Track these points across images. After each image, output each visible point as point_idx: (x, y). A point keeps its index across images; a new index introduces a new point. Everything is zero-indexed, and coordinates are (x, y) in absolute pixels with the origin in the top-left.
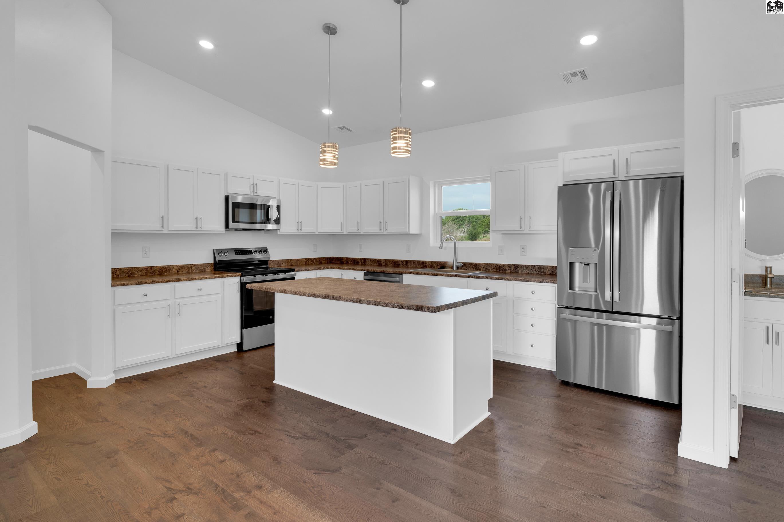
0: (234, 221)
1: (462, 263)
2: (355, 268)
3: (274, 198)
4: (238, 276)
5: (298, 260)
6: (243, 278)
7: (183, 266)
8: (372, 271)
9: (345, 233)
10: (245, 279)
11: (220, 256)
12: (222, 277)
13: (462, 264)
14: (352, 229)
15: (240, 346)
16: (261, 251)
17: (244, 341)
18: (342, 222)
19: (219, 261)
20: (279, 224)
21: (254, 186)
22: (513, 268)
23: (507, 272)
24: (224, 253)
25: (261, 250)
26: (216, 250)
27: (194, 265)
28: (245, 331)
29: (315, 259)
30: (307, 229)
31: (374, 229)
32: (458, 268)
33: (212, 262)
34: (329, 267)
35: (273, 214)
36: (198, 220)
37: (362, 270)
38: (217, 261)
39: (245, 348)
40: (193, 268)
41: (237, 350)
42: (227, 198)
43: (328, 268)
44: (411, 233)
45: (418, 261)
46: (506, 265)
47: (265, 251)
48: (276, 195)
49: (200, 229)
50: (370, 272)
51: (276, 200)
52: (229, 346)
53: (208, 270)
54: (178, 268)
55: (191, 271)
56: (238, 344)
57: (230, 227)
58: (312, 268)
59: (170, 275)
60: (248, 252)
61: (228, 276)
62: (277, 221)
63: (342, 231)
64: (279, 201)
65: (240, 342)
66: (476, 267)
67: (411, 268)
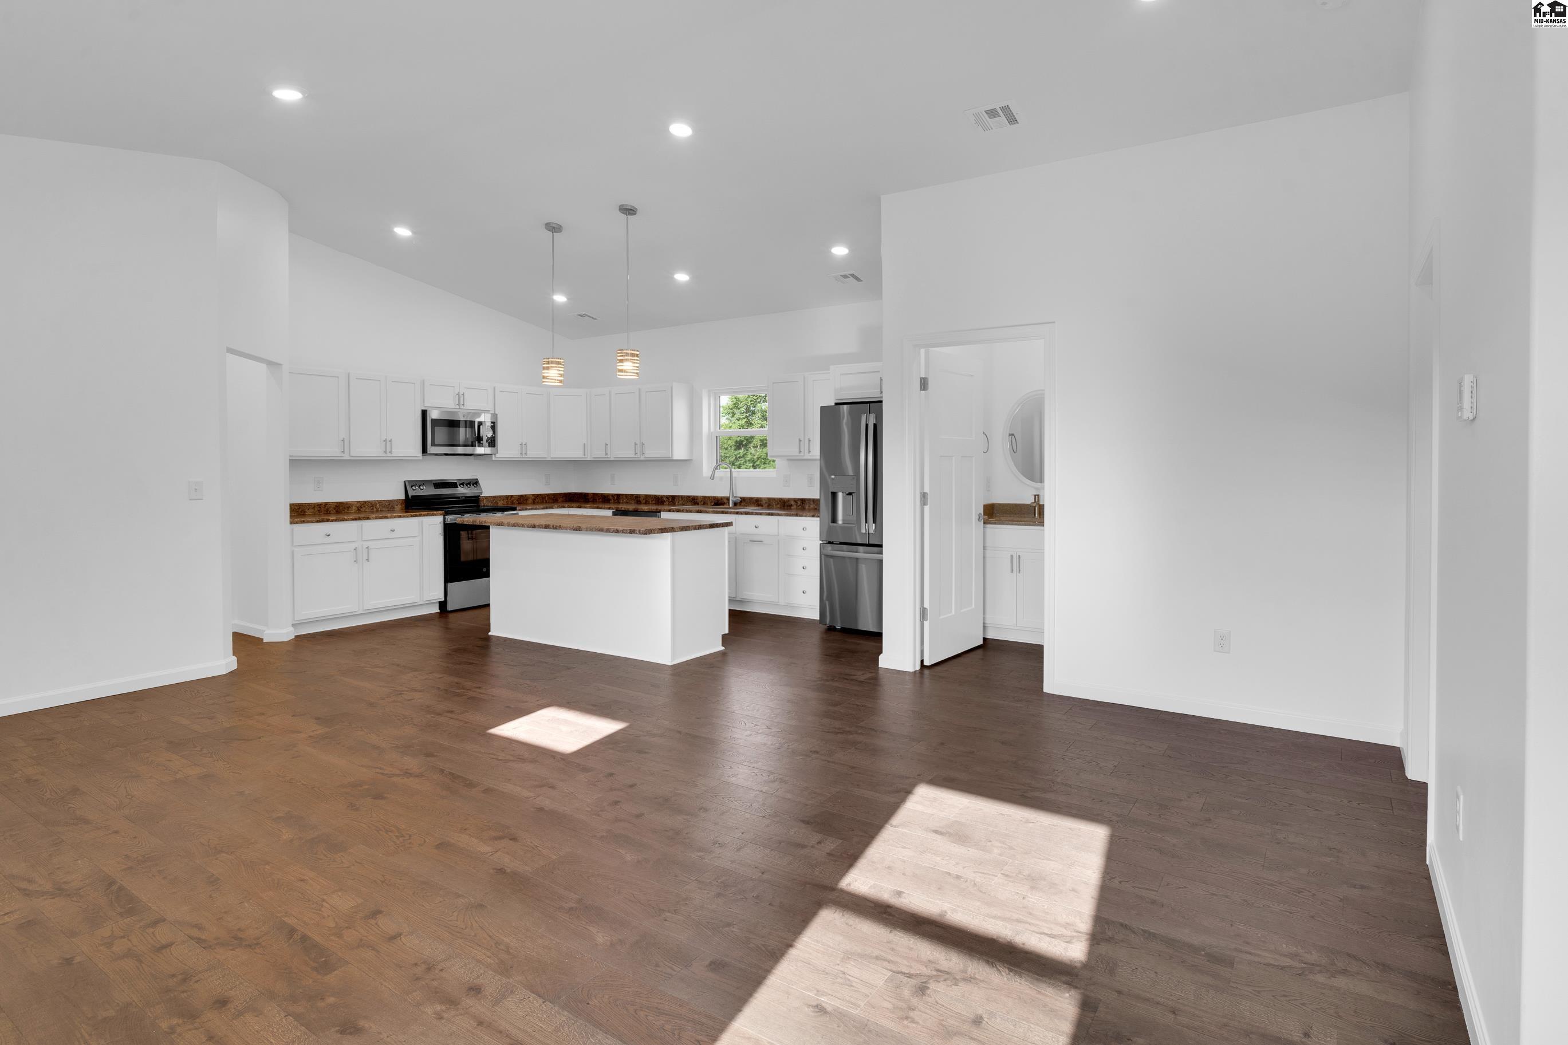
0: (433, 444)
1: (741, 498)
2: (601, 506)
3: (487, 411)
4: (441, 515)
5: (522, 496)
6: (447, 517)
7: (365, 502)
8: (623, 509)
9: (589, 459)
10: (450, 519)
11: (414, 490)
12: (420, 515)
13: (739, 499)
14: (599, 454)
15: (443, 605)
16: (469, 484)
17: (449, 599)
18: (584, 444)
19: (412, 496)
20: (494, 446)
21: (460, 397)
22: (799, 503)
23: (792, 508)
24: (419, 486)
25: (468, 482)
26: (408, 481)
27: (380, 502)
28: (449, 585)
29: (548, 495)
30: (533, 453)
31: (628, 453)
32: (735, 504)
33: (403, 497)
34: (566, 505)
35: (486, 433)
36: (387, 443)
37: (609, 509)
38: (410, 497)
39: (449, 608)
40: (378, 505)
41: (439, 611)
42: (424, 413)
43: (564, 507)
44: (674, 459)
45: (688, 496)
46: (791, 499)
47: (475, 483)
48: (490, 408)
49: (389, 455)
50: (620, 511)
51: (490, 415)
52: (429, 604)
53: (398, 508)
54: (359, 505)
55: (375, 510)
56: (440, 603)
57: (428, 452)
58: (541, 507)
59: (347, 513)
60: (453, 485)
61: (427, 515)
62: (492, 442)
63: (585, 455)
64: (495, 416)
65: (443, 600)
66: (757, 502)
67: (678, 505)
